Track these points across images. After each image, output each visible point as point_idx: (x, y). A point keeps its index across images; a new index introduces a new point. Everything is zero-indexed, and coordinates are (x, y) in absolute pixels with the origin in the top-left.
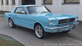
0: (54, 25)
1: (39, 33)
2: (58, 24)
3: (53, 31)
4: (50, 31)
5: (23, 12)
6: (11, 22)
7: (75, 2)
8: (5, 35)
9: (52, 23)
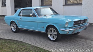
0: (69, 26)
1: (52, 36)
2: (73, 26)
3: (68, 32)
4: (65, 33)
5: (31, 14)
6: (13, 26)
7: (77, 3)
8: (13, 40)
9: (67, 25)
